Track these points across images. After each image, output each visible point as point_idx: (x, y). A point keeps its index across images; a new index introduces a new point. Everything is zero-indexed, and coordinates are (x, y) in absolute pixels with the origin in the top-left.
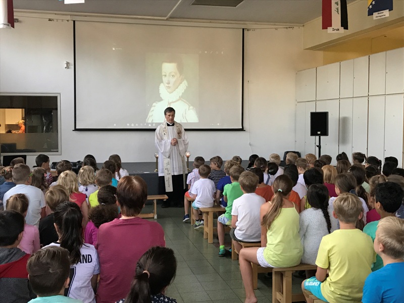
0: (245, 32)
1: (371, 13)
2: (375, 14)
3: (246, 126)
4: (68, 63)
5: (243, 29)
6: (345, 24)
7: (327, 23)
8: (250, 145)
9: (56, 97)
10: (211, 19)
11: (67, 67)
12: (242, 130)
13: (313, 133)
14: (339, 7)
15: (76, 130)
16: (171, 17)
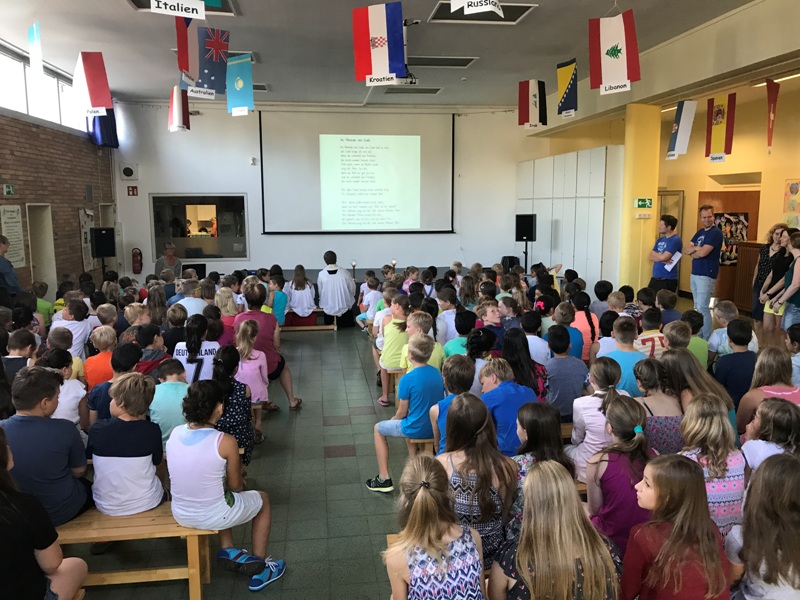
0: (456, 117)
1: (560, 113)
2: (564, 113)
3: (457, 228)
4: (254, 159)
5: (453, 115)
6: (543, 119)
7: (524, 118)
8: (461, 249)
9: (242, 198)
10: (415, 105)
11: (254, 164)
12: (452, 232)
13: (519, 238)
14: (538, 100)
15: (265, 233)
16: (368, 104)
